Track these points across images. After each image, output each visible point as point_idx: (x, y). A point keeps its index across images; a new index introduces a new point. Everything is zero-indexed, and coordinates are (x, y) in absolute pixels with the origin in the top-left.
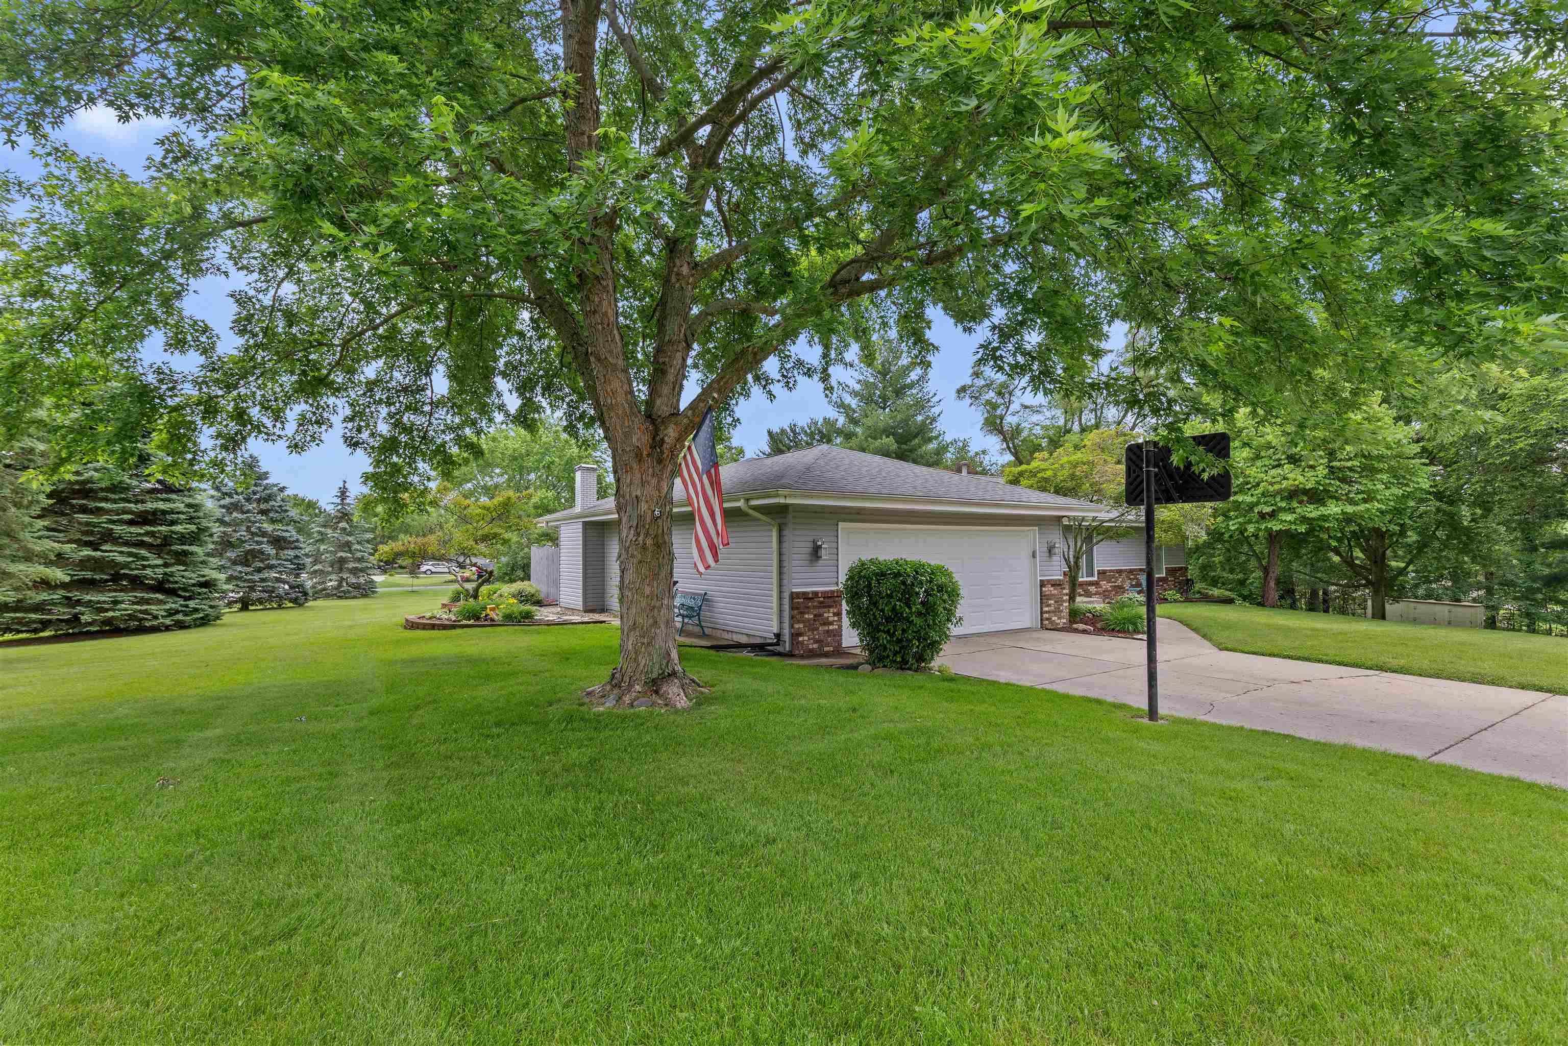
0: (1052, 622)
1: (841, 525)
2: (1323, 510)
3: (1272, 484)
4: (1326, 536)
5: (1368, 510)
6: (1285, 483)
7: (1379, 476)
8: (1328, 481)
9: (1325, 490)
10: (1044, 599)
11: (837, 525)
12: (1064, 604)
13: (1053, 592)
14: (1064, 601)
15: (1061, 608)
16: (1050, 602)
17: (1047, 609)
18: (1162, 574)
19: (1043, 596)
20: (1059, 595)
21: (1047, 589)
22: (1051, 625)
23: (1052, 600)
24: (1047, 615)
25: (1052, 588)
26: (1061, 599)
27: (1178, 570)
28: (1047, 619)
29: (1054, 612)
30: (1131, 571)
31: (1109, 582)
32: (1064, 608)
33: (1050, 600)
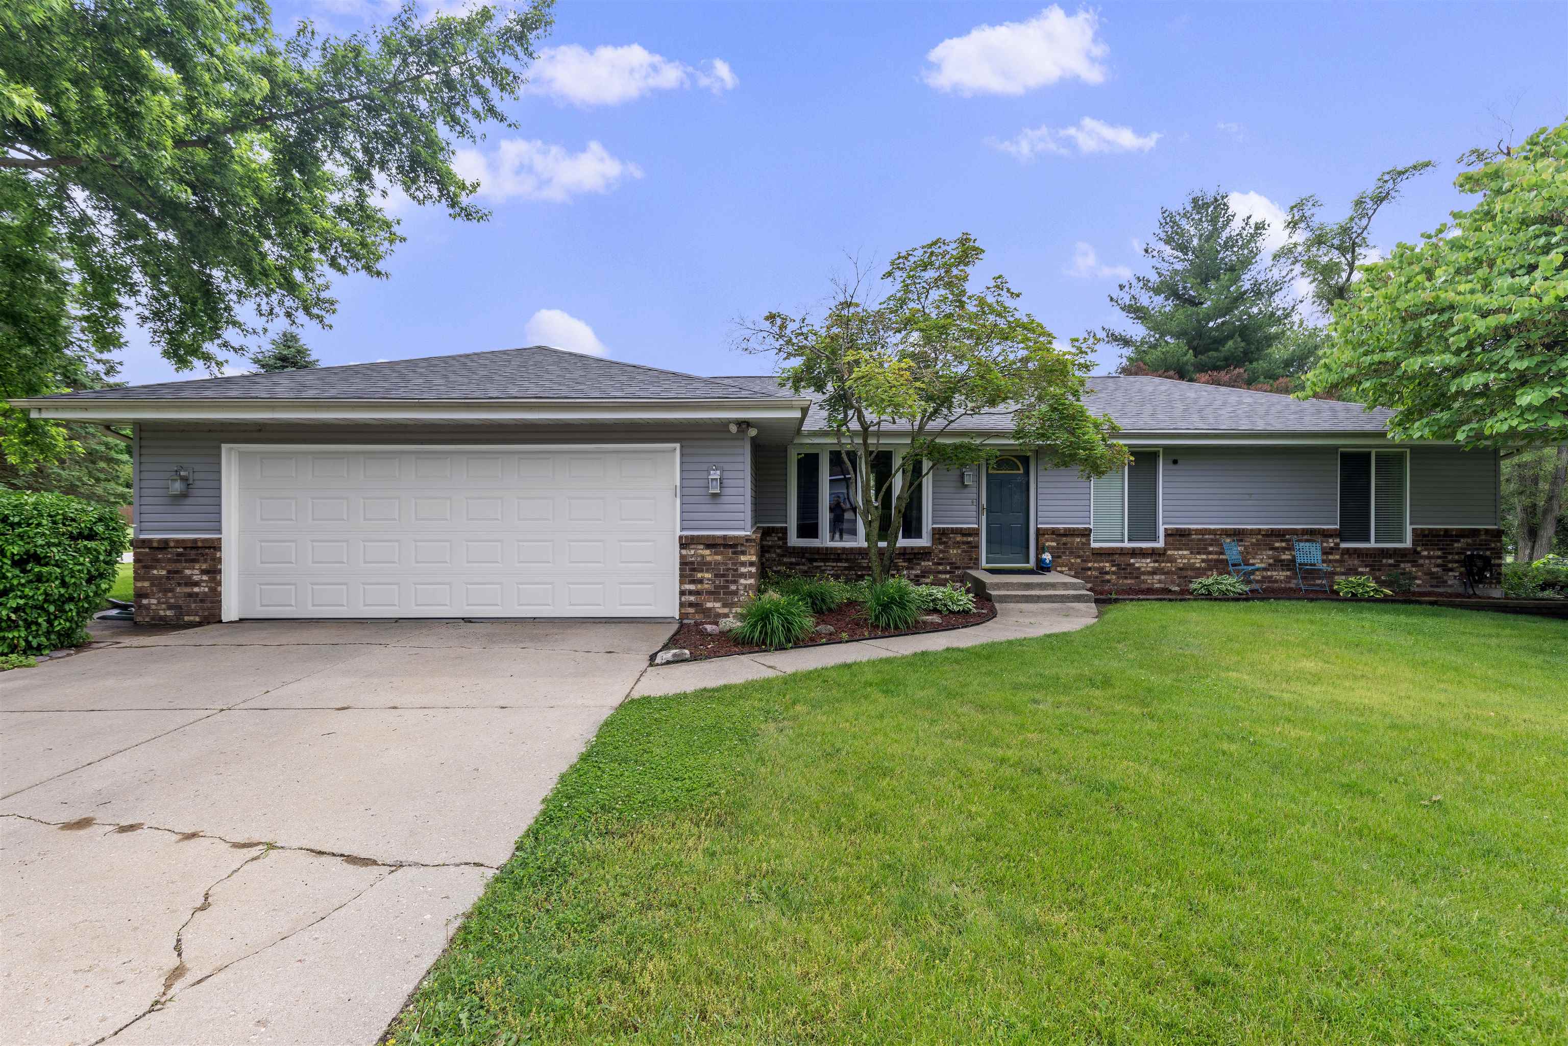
1: (224, 447)
10: (688, 569)
11: (219, 448)
12: (742, 581)
13: (709, 559)
14: (743, 576)
15: (733, 587)
16: (699, 575)
17: (692, 587)
18: (1401, 541)
19: (684, 563)
20: (726, 564)
21: (692, 552)
22: (702, 616)
23: (707, 571)
24: (692, 598)
25: (707, 552)
26: (731, 572)
27: (1463, 536)
28: (691, 605)
29: (714, 594)
30: (1279, 534)
31: (1199, 553)
32: (741, 588)
33: (702, 571)
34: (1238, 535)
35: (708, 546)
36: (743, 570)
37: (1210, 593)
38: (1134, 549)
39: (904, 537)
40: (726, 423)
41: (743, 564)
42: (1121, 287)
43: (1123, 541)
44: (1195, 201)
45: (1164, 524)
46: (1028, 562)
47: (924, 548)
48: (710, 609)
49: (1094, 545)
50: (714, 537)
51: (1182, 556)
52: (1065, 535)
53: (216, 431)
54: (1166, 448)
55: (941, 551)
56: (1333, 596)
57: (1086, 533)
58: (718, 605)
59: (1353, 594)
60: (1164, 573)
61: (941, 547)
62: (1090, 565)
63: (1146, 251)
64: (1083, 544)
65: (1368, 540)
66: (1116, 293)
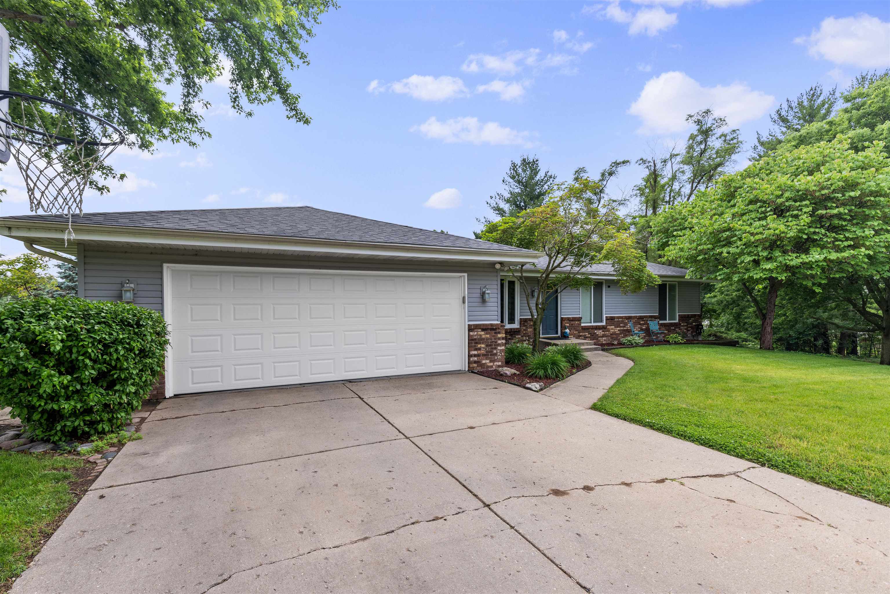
0: (482, 365)
1: (165, 265)
2: (805, 258)
3: (752, 234)
4: (810, 284)
5: (854, 257)
6: (766, 232)
7: (869, 223)
8: (812, 230)
9: (809, 238)
10: (472, 343)
11: (162, 267)
12: (499, 348)
13: (483, 336)
14: (499, 345)
15: (495, 352)
16: (479, 346)
17: (475, 352)
18: (674, 320)
19: (471, 340)
20: (491, 339)
21: (476, 333)
22: (480, 368)
23: (483, 344)
24: (476, 359)
25: (483, 333)
26: (494, 343)
27: (692, 317)
28: (475, 362)
29: (485, 356)
30: (641, 318)
31: (617, 327)
32: (498, 351)
33: (480, 344)
34: (629, 318)
35: (483, 330)
36: (499, 342)
37: (632, 344)
38: (597, 326)
39: (509, 323)
40: (493, 264)
41: (499, 339)
42: (491, 197)
43: (591, 323)
44: (524, 160)
45: (605, 314)
46: (557, 334)
47: (517, 329)
48: (484, 364)
49: (582, 325)
50: (486, 325)
51: (612, 329)
52: (572, 321)
53: (156, 253)
54: (606, 280)
55: (524, 330)
56: (667, 342)
57: (579, 319)
58: (488, 361)
59: (675, 342)
60: (606, 337)
61: (524, 328)
62: (581, 334)
63: (503, 181)
64: (579, 324)
65: (666, 320)
66: (489, 200)
